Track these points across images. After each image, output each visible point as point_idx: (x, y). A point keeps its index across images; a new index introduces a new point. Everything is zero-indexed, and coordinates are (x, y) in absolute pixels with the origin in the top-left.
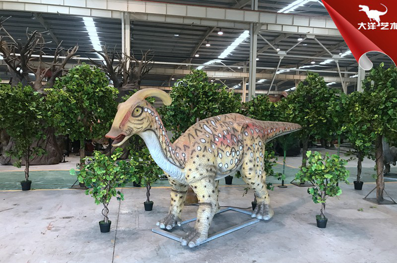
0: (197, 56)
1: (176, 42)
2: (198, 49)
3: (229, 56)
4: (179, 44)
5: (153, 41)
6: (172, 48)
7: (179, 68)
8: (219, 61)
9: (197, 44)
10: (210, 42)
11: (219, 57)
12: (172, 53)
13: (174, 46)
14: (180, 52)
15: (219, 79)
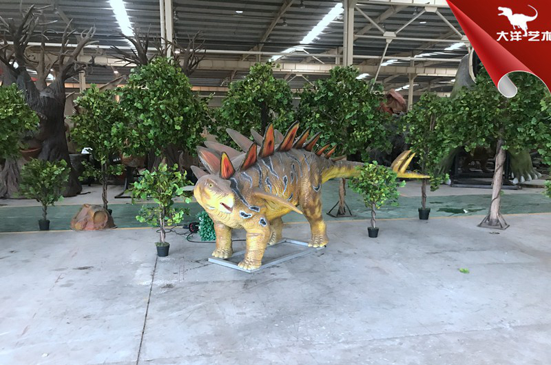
11: (301, 43)
15: (301, 75)
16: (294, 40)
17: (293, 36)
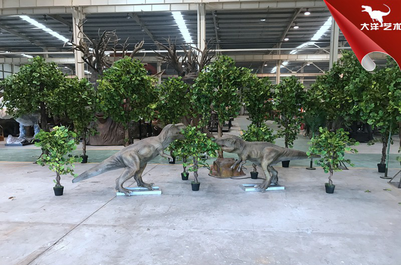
0: (287, 39)
1: (263, 27)
2: (287, 33)
3: (323, 36)
4: (267, 29)
5: (239, 28)
6: (260, 33)
7: (270, 53)
8: (312, 43)
9: (286, 27)
10: (299, 24)
11: (312, 39)
12: (260, 38)
13: (262, 31)
14: (269, 37)
15: (312, 63)
16: (306, 38)
17: (305, 34)
